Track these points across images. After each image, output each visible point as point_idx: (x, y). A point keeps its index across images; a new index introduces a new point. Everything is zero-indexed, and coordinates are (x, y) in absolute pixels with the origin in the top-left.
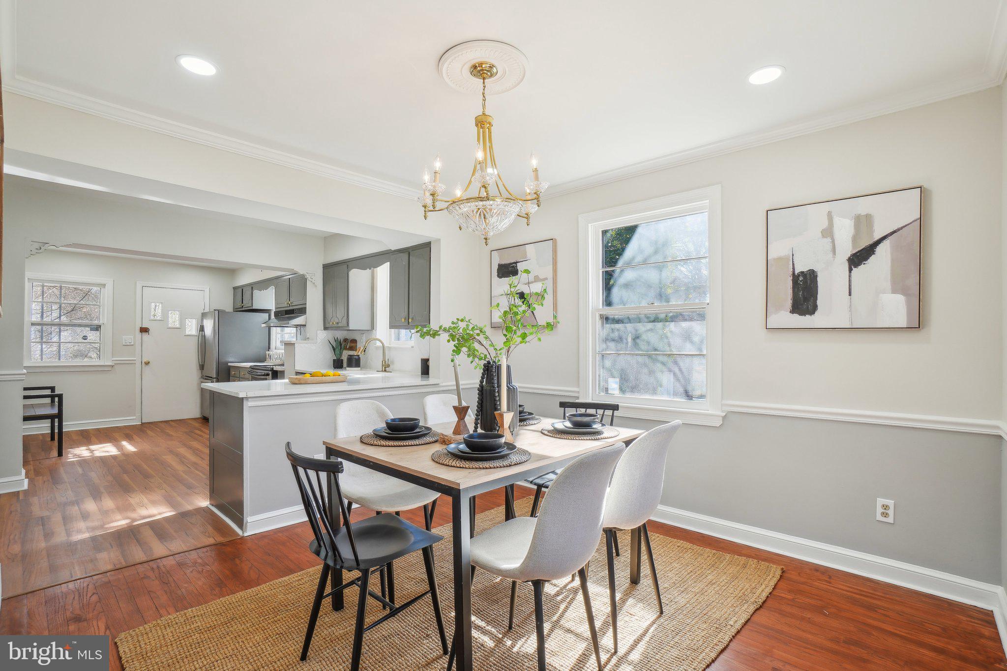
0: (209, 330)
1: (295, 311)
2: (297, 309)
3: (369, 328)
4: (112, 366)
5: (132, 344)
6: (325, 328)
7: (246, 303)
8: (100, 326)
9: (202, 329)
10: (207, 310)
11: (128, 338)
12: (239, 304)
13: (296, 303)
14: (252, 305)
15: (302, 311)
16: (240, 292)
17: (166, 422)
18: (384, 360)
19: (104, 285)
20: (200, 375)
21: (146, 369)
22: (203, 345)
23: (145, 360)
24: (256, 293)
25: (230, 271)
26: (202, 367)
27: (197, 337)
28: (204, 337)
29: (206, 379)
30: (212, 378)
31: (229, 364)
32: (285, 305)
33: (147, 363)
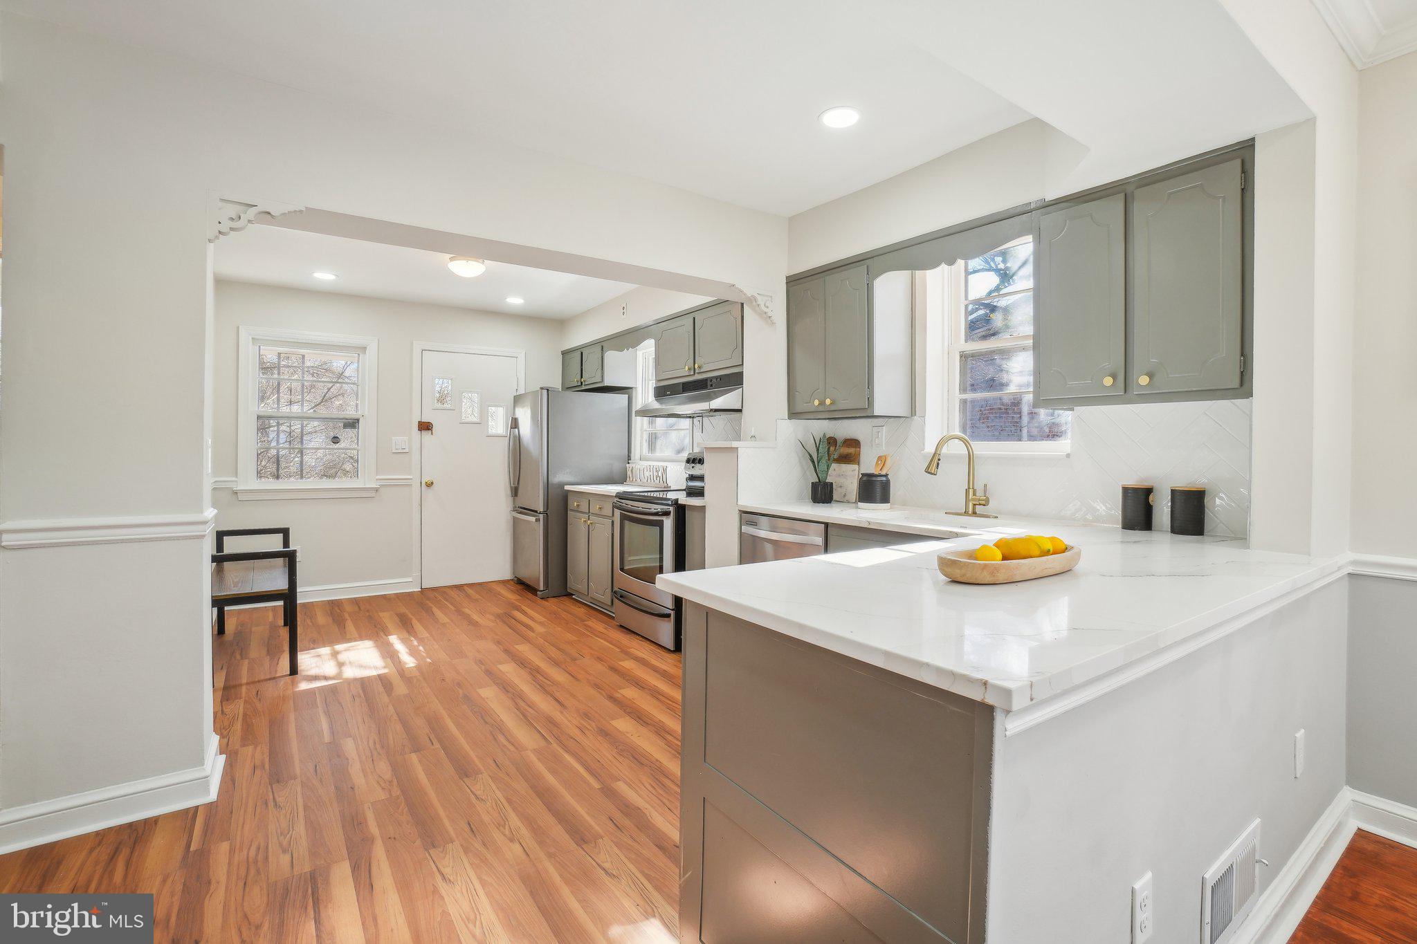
0: (526, 428)
1: (709, 383)
2: (716, 378)
3: (902, 410)
4: (377, 490)
5: (406, 450)
6: (793, 414)
7: (591, 378)
8: (358, 420)
9: (515, 424)
10: (522, 391)
11: (400, 441)
12: (575, 380)
13: (712, 364)
14: (603, 380)
15: (734, 380)
16: (574, 358)
17: (459, 587)
18: (970, 489)
19: (364, 349)
20: (510, 507)
21: (429, 494)
22: (517, 452)
23: (426, 479)
24: (611, 356)
25: (556, 323)
26: (515, 492)
27: (507, 439)
28: (518, 441)
29: (521, 513)
30: (536, 512)
31: (567, 488)
32: (681, 372)
33: (430, 485)
